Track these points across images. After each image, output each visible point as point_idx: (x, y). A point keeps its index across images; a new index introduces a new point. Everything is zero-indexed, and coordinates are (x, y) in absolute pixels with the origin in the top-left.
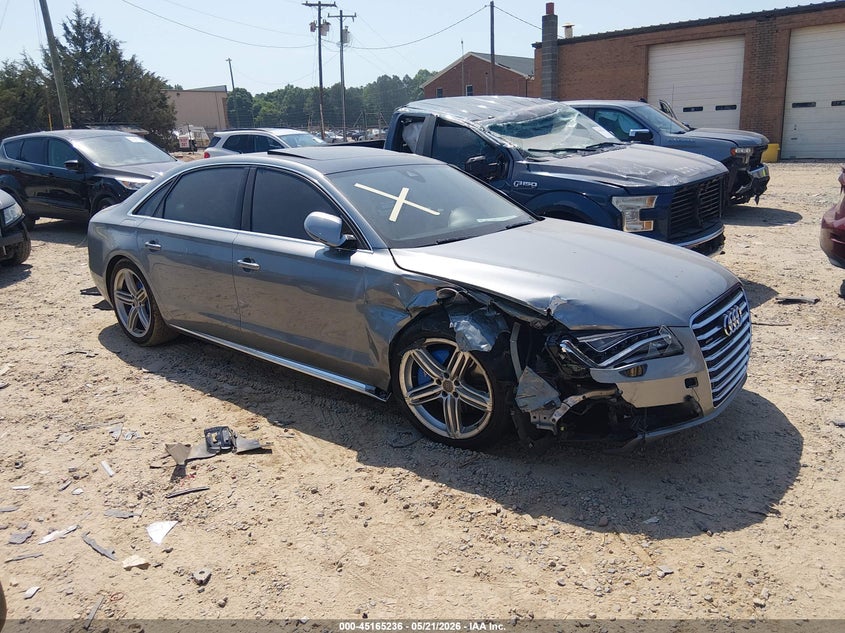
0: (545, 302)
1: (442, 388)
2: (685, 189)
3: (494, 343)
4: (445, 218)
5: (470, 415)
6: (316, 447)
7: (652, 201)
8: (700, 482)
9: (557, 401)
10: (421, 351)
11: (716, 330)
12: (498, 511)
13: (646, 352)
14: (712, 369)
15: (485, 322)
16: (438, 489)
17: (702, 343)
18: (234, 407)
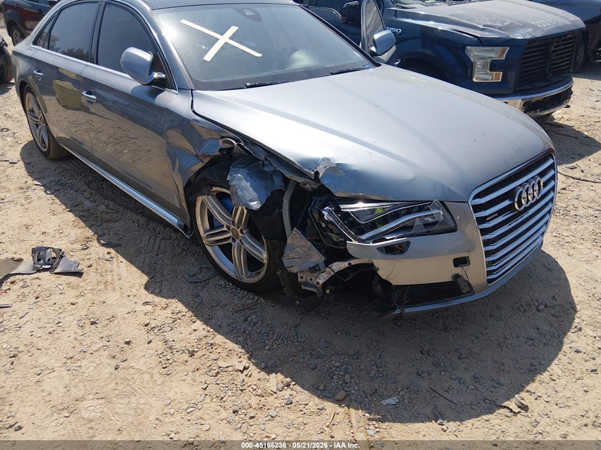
0: (315, 162)
1: (230, 234)
2: (536, 44)
3: (264, 201)
4: (285, 59)
5: (253, 263)
6: (124, 274)
7: (503, 53)
8: (459, 358)
9: (322, 266)
10: (210, 197)
11: (507, 203)
12: (245, 368)
13: (411, 227)
14: (490, 248)
15: (261, 178)
16: (204, 333)
17: (481, 220)
18: (82, 224)
